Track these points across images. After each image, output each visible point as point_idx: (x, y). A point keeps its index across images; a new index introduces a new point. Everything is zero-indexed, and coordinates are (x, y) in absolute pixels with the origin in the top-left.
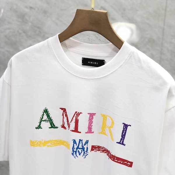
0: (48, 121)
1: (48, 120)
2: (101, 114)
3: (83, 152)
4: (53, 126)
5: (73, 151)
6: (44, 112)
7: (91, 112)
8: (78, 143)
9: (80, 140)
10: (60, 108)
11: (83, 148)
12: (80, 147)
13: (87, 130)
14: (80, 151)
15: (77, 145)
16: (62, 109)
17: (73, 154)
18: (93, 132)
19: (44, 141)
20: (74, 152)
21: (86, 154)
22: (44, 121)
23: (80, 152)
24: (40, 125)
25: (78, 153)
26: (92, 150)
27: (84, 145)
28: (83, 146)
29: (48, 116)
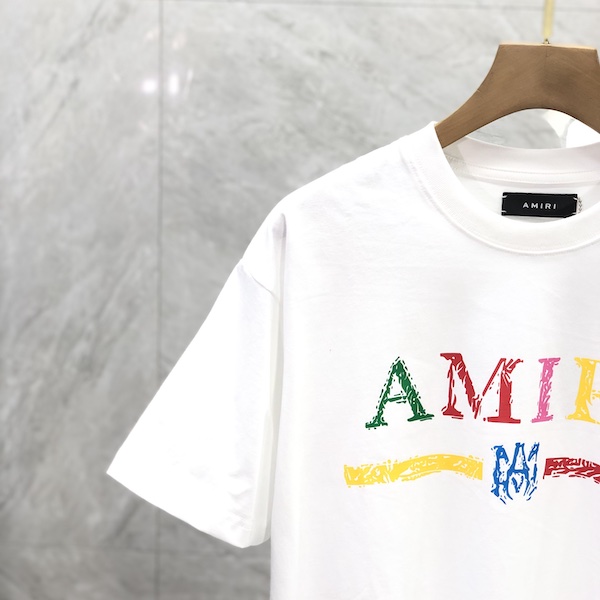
0: (405, 398)
1: (405, 394)
2: (577, 359)
3: (525, 480)
4: (419, 414)
5: (497, 481)
6: (393, 373)
7: (548, 357)
8: (510, 454)
9: (518, 445)
10: (441, 355)
11: (525, 471)
12: (519, 466)
13: (535, 412)
14: (518, 477)
15: (511, 462)
16: (447, 356)
17: (496, 492)
18: (551, 418)
19: (393, 463)
20: (499, 485)
21: (532, 488)
22: (392, 400)
23: (519, 481)
24: (380, 414)
25: (511, 487)
26: (547, 472)
27: (527, 458)
28: (525, 464)
29: (406, 382)
